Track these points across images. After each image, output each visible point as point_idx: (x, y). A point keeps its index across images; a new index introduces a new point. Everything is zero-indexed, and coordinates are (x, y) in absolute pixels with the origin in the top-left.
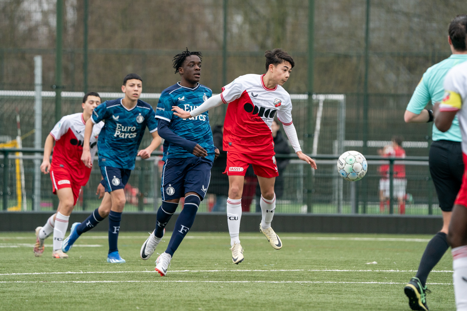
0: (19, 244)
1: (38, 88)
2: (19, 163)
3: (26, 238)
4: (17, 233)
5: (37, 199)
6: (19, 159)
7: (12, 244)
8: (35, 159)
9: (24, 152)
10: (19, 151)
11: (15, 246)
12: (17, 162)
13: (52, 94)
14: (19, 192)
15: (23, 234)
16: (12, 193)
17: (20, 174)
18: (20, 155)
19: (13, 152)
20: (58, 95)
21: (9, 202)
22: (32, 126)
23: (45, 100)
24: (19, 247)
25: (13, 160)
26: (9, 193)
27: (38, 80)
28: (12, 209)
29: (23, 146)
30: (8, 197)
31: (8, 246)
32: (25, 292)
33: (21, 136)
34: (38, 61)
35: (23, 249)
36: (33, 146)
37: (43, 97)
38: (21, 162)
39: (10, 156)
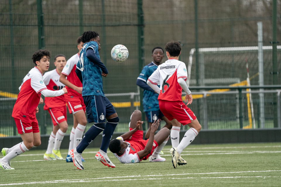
0: (253, 151)
1: (260, 44)
2: (249, 96)
3: (257, 147)
4: (250, 144)
5: (262, 120)
6: (249, 93)
7: (248, 151)
8: (260, 93)
9: (252, 89)
10: (248, 88)
11: (250, 153)
12: (248, 95)
13: (271, 48)
14: (250, 116)
15: (254, 144)
16: (245, 117)
17: (250, 104)
18: (249, 91)
19: (245, 89)
20: (275, 48)
21: (244, 123)
22: (257, 70)
23: (265, 52)
24: (254, 153)
25: (245, 94)
26: (244, 116)
27: (260, 39)
28: (246, 128)
29: (251, 84)
30: (243, 119)
31: (246, 153)
32: (264, 183)
33: (250, 77)
34: (260, 25)
35: (256, 154)
36: (258, 84)
37: (263, 50)
38: (250, 95)
39: (243, 92)
